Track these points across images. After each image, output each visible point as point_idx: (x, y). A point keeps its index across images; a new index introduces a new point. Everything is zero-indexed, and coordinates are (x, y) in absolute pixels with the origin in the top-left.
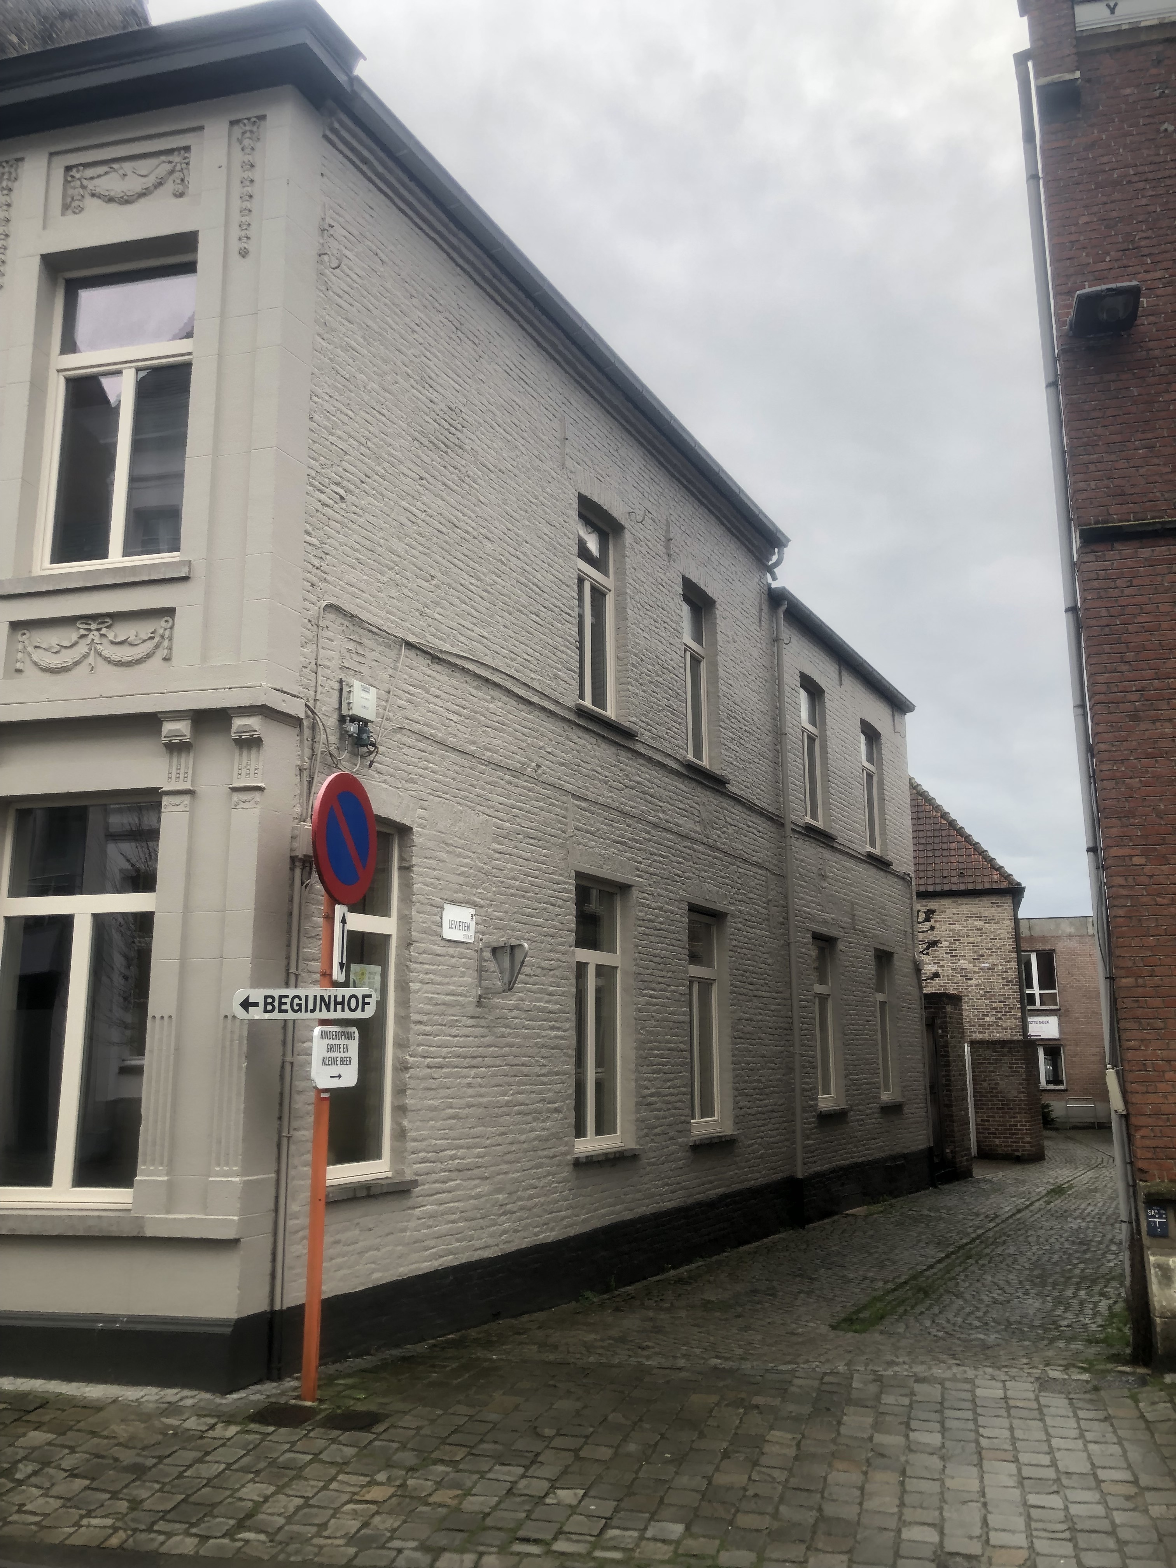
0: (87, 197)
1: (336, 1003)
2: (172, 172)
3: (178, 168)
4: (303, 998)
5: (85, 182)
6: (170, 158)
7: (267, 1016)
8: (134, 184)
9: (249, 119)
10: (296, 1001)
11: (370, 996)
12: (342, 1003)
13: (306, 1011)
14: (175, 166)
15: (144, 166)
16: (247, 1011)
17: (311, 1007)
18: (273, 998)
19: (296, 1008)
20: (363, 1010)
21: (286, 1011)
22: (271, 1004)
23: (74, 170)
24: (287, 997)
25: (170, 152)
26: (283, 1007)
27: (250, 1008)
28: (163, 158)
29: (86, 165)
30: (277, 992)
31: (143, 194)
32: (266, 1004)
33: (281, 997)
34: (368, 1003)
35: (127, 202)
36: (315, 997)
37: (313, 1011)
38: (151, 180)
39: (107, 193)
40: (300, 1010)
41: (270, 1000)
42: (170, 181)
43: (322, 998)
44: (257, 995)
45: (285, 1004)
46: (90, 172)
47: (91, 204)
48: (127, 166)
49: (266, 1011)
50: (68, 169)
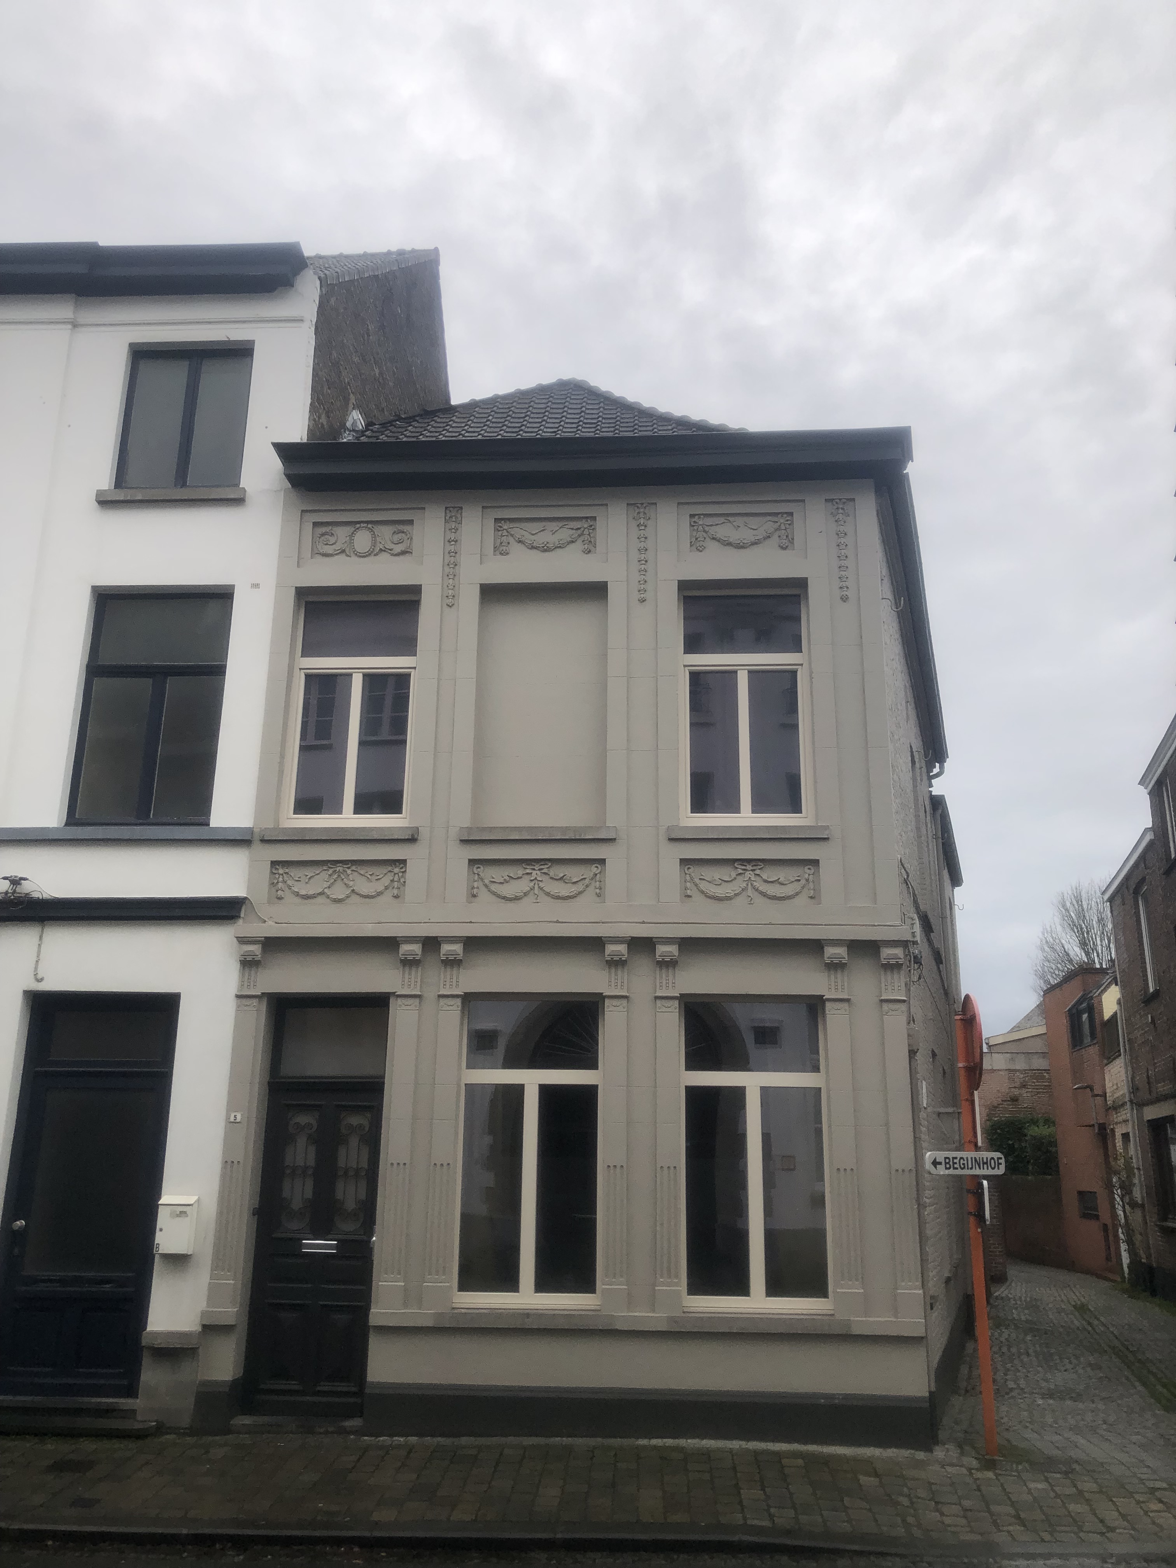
0: (708, 539)
1: (984, 1163)
2: (779, 529)
3: (783, 527)
4: (965, 1160)
5: (707, 529)
6: (776, 519)
7: (947, 1172)
8: (746, 535)
9: (840, 499)
10: (962, 1161)
11: (1001, 1158)
12: (987, 1163)
13: (968, 1169)
14: (780, 526)
15: (753, 522)
16: (936, 1167)
17: (970, 1166)
18: (948, 1158)
19: (962, 1166)
20: (998, 1169)
21: (957, 1169)
22: (948, 1163)
23: (697, 517)
24: (956, 1158)
25: (776, 514)
26: (955, 1166)
27: (938, 1166)
28: (769, 518)
29: (706, 515)
30: (951, 1154)
31: (755, 543)
32: (946, 1163)
33: (954, 1158)
34: (1001, 1164)
35: (742, 547)
36: (972, 1158)
37: (971, 1168)
38: (761, 533)
39: (726, 539)
40: (964, 1168)
41: (947, 1161)
42: (776, 536)
43: (975, 1158)
44: (940, 1156)
45: (956, 1163)
46: (709, 521)
47: (712, 546)
48: (739, 521)
49: (946, 1168)
50: (692, 516)
